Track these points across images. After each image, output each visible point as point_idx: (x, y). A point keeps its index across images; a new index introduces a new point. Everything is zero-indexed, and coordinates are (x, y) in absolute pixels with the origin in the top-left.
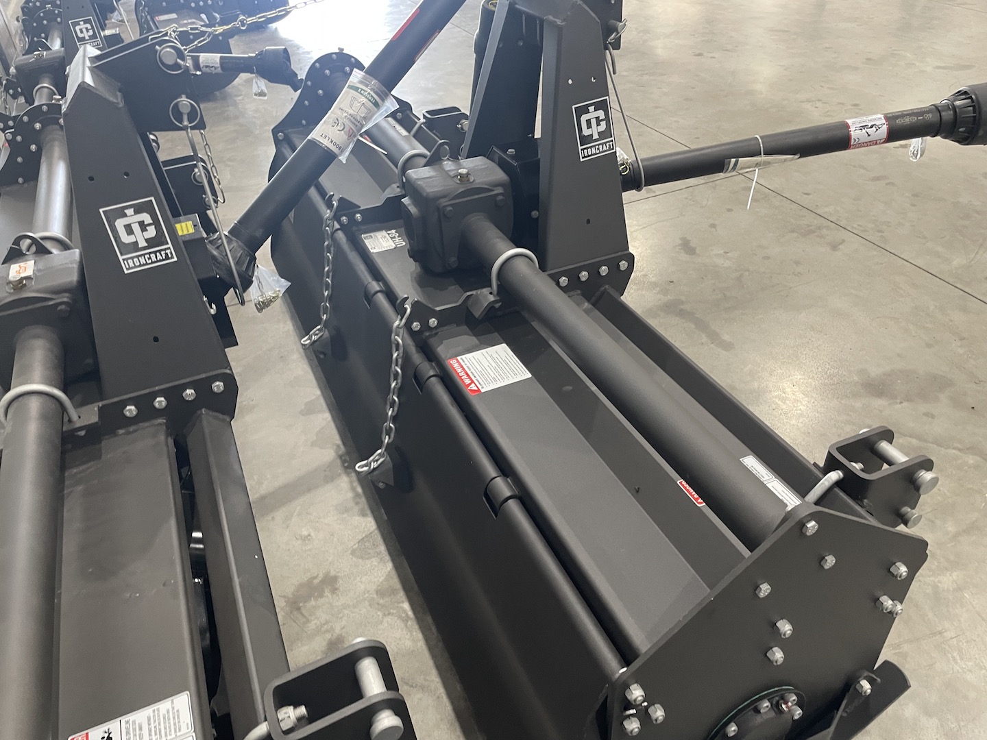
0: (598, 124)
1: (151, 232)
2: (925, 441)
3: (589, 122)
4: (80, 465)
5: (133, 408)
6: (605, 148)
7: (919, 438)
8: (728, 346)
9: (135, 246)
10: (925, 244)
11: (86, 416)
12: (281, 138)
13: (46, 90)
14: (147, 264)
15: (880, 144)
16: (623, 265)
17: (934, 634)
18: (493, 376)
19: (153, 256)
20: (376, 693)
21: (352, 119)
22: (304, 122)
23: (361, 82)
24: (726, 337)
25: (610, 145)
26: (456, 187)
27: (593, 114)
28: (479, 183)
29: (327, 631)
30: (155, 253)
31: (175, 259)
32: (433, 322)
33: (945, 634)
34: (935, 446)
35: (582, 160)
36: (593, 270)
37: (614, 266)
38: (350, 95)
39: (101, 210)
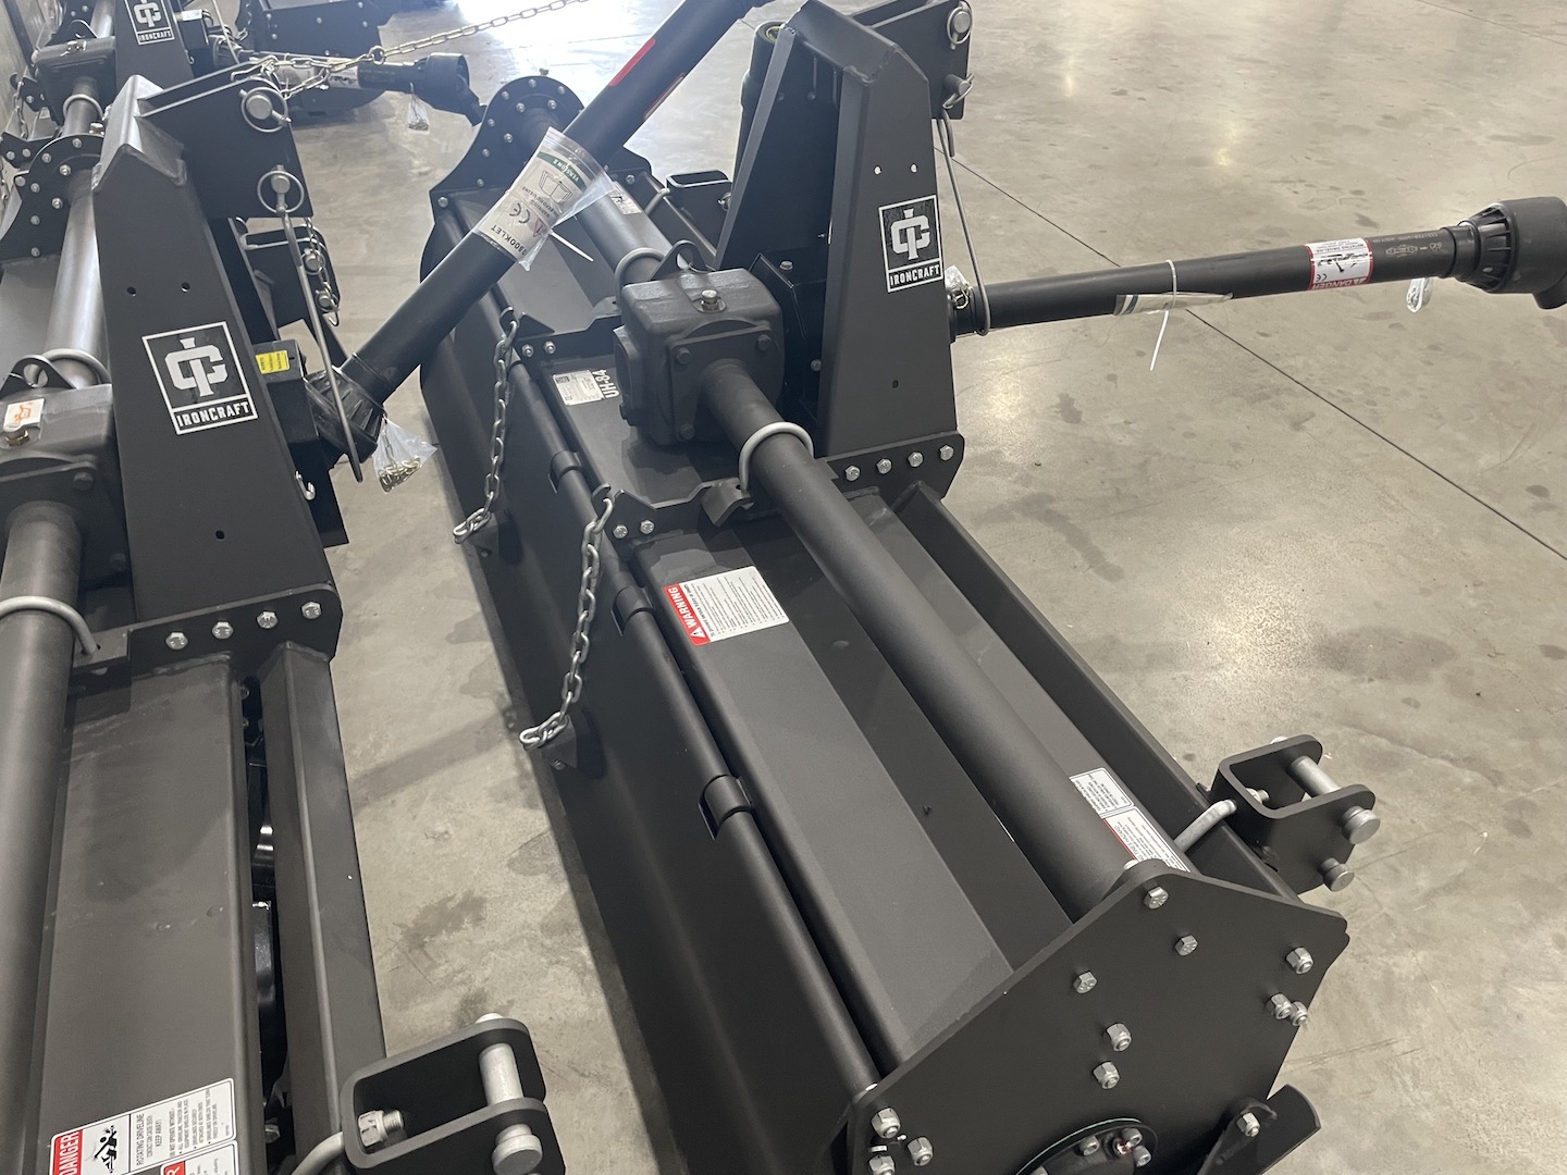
0: (918, 237)
1: (220, 374)
2: (1401, 743)
3: (903, 233)
4: (97, 719)
5: (180, 635)
6: (926, 274)
7: (1392, 740)
8: (1114, 574)
9: (193, 395)
10: (1438, 428)
11: (108, 646)
12: (443, 205)
13: (83, 103)
14: (211, 422)
15: (1358, 284)
16: (947, 452)
17: (1377, 1045)
18: (731, 616)
19: (221, 410)
20: (507, 1098)
21: (542, 205)
22: (480, 182)
23: (559, 149)
24: (1113, 560)
25: (934, 269)
26: (694, 316)
27: (912, 221)
28: (734, 314)
29: (463, 983)
30: (224, 405)
31: (255, 416)
32: (647, 526)
33: (1395, 1046)
34: (1415, 752)
35: (890, 290)
36: (900, 457)
37: (931, 453)
38: (541, 168)
39: (145, 339)
